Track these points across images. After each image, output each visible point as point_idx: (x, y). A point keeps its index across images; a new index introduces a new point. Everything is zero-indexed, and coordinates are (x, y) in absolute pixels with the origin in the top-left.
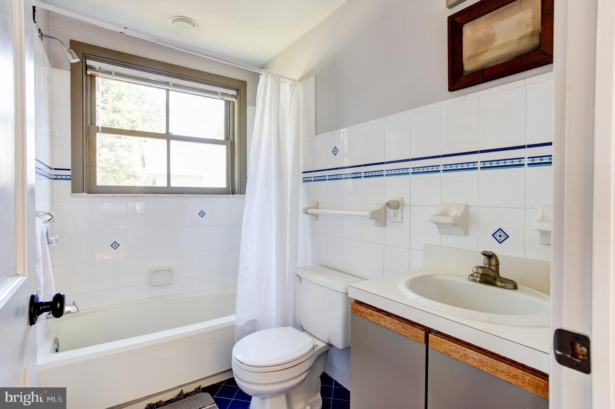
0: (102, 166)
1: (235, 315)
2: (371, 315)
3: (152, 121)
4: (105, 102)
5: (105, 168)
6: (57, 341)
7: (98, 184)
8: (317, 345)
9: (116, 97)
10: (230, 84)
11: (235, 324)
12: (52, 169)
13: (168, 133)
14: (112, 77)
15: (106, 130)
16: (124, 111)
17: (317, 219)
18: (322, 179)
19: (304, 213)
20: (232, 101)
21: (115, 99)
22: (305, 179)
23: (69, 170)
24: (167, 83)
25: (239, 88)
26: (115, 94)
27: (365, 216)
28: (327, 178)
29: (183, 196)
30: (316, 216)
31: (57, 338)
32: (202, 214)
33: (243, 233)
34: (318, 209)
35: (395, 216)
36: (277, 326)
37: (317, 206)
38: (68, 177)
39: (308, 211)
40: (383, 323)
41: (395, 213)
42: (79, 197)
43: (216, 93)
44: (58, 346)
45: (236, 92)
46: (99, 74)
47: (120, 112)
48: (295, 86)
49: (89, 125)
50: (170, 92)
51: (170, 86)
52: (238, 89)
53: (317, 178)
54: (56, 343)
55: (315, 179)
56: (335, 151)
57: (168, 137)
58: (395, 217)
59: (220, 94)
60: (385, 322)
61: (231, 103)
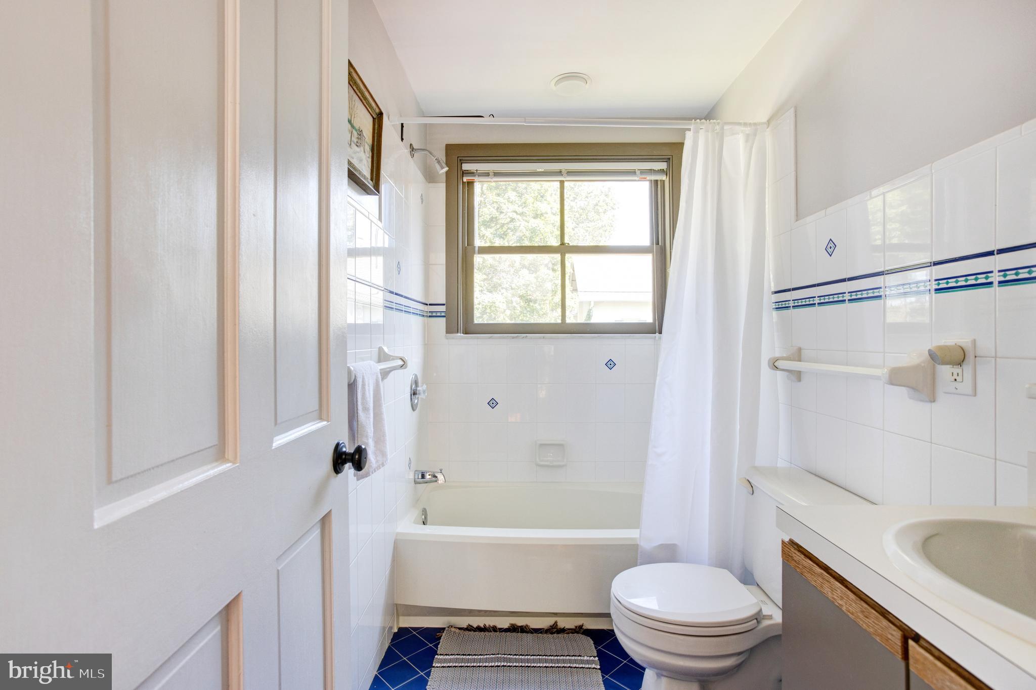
0: (521, 294)
1: (639, 530)
2: (811, 571)
3: (588, 223)
4: (523, 205)
5: (524, 297)
6: (424, 512)
7: (476, 322)
8: (771, 615)
9: (537, 196)
10: (655, 153)
11: (639, 543)
12: (427, 305)
13: (563, 244)
14: (489, 180)
15: (484, 250)
16: (547, 213)
17: (799, 380)
18: (808, 304)
19: (769, 366)
20: (661, 180)
21: (536, 199)
22: (782, 305)
23: (444, 305)
24: (560, 173)
25: (669, 157)
26: (536, 192)
27: (877, 378)
28: (817, 301)
29: (582, 336)
30: (798, 375)
31: (425, 509)
32: (610, 364)
33: (655, 397)
34: (800, 361)
35: (956, 380)
36: (710, 565)
37: (798, 356)
38: (443, 314)
39: (779, 364)
40: (829, 593)
41: (955, 374)
42: (453, 338)
43: (633, 172)
44: (426, 518)
45: (665, 163)
46: (476, 179)
47: (543, 216)
48: (755, 135)
49: (466, 245)
50: (566, 184)
51: (562, 175)
52: (669, 159)
53: (805, 302)
54: (423, 514)
55: (796, 304)
56: (831, 248)
57: (563, 249)
58: (955, 383)
59: (638, 172)
60: (832, 591)
61: (659, 183)
